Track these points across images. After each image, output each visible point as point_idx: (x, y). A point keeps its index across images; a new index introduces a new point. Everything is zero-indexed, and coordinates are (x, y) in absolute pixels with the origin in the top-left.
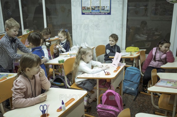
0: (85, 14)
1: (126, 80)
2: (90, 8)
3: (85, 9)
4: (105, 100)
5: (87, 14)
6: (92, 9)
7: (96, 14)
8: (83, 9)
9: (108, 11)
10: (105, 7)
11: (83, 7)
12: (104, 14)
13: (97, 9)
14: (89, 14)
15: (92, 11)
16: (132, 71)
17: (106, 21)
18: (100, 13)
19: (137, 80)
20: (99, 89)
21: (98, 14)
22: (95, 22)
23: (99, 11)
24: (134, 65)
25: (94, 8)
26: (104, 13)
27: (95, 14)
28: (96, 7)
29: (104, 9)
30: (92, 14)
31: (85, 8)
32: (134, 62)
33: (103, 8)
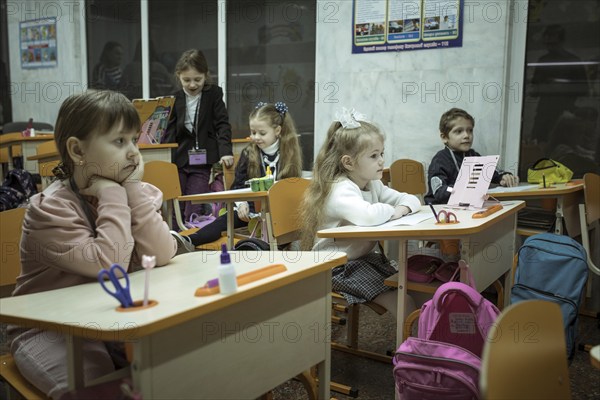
0: (365, 49)
1: (524, 288)
2: (384, 26)
3: (367, 33)
4: (433, 328)
5: (373, 49)
6: (391, 30)
7: (405, 50)
8: (358, 34)
9: (450, 35)
10: (442, 19)
11: (358, 26)
12: (434, 44)
13: (408, 29)
14: (378, 48)
15: (391, 38)
16: (548, 249)
17: (442, 72)
18: (421, 41)
19: (572, 289)
20: (407, 285)
21: (413, 46)
22: (400, 77)
23: (416, 36)
24: (558, 226)
25: (397, 26)
26: (436, 41)
27: (401, 47)
28: (407, 21)
29: (437, 27)
30: (390, 48)
31: (367, 27)
32: (560, 211)
33: (434, 24)
